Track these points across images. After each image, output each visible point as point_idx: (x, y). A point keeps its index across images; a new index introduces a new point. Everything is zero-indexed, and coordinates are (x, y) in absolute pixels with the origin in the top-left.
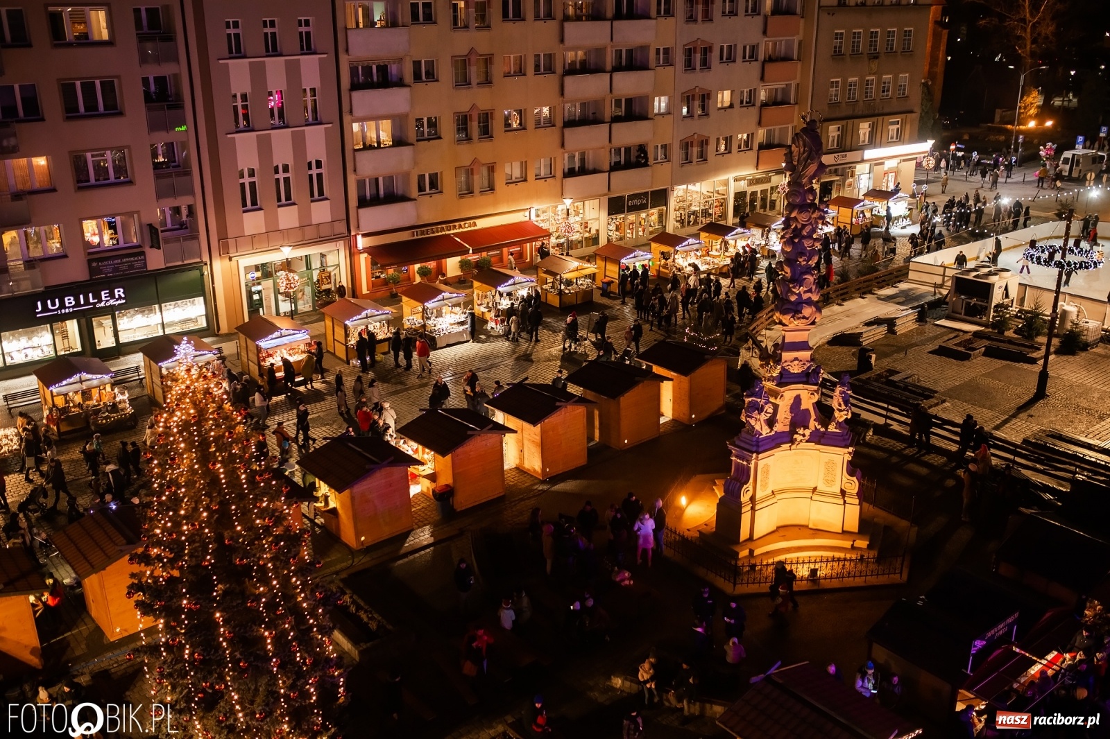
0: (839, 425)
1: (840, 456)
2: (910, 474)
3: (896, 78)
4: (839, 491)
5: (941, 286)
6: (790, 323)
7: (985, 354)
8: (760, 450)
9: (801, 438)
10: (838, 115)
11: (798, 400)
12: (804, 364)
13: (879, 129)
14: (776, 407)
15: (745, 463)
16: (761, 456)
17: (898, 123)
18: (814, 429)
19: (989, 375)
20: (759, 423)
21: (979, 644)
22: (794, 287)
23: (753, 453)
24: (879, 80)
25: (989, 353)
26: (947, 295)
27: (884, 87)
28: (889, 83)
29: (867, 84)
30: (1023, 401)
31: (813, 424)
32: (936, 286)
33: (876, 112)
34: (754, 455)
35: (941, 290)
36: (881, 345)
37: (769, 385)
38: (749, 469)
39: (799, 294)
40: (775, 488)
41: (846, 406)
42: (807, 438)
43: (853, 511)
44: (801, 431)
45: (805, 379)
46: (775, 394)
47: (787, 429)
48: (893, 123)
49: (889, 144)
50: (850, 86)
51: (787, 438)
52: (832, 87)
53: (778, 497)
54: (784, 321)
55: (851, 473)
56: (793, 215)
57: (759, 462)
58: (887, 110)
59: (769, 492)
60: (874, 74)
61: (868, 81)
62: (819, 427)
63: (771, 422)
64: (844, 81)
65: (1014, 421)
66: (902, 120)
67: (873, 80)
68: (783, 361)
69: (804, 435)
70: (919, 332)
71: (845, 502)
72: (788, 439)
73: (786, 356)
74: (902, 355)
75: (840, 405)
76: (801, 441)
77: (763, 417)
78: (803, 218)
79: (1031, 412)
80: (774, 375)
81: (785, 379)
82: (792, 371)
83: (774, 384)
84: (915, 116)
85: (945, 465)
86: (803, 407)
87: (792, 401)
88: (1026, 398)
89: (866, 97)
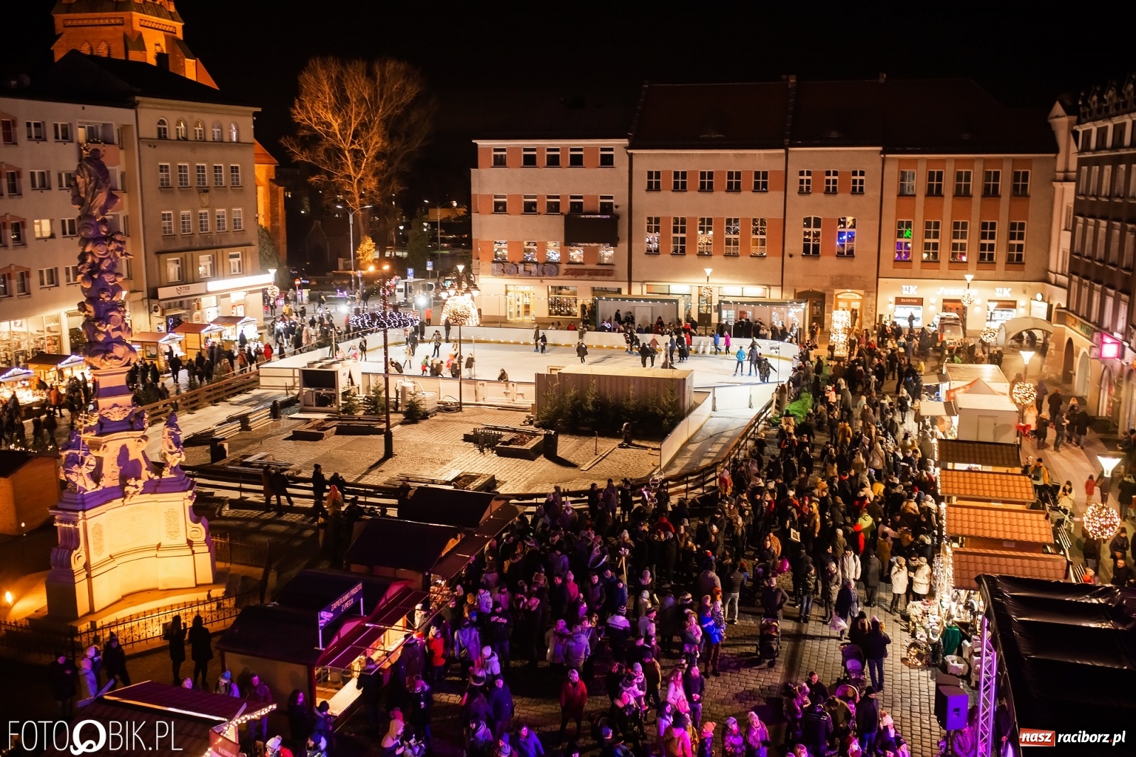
0: (174, 469)
1: (181, 502)
2: (268, 533)
3: (229, 212)
4: (185, 541)
5: (293, 388)
6: (102, 365)
7: (337, 433)
8: (87, 507)
9: (134, 489)
10: (174, 247)
11: (124, 451)
12: (125, 410)
13: (220, 261)
14: (100, 461)
15: (71, 526)
16: (89, 513)
17: (237, 256)
18: (147, 479)
19: (342, 447)
20: (81, 478)
21: (326, 616)
22: (100, 325)
23: (78, 511)
24: (213, 213)
25: (341, 431)
26: (298, 395)
27: (219, 221)
28: (223, 217)
29: (201, 218)
30: (373, 463)
31: (146, 474)
32: (287, 388)
33: (215, 245)
34: (80, 514)
35: (293, 391)
36: (236, 440)
37: (88, 437)
38: (77, 531)
39: (107, 333)
40: (112, 553)
41: (178, 447)
42: (141, 489)
43: (204, 560)
44: (132, 482)
45: (129, 427)
46: (96, 446)
47: (117, 483)
48: (232, 257)
49: (232, 276)
50: (183, 218)
51: (119, 492)
52: (164, 220)
53: (118, 561)
54: (95, 364)
55: (196, 521)
56: (88, 249)
57: (88, 522)
58: (224, 243)
59: (105, 556)
60: (206, 207)
61: (201, 214)
62: (152, 476)
63: (96, 476)
64: (177, 214)
65: (366, 477)
66: (242, 253)
67: (206, 214)
68: (100, 408)
69: (136, 487)
70: (273, 426)
71: (193, 553)
72: (121, 494)
73: (104, 402)
74: (257, 445)
75: (171, 447)
76: (134, 493)
77: (85, 470)
78: (99, 251)
79: (380, 469)
80: (93, 423)
81: (105, 427)
82: (113, 419)
83: (94, 434)
84: (255, 249)
85: (303, 520)
86: (131, 458)
87: (118, 453)
88: (377, 459)
89: (202, 230)
